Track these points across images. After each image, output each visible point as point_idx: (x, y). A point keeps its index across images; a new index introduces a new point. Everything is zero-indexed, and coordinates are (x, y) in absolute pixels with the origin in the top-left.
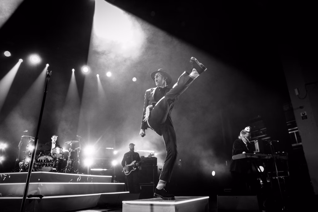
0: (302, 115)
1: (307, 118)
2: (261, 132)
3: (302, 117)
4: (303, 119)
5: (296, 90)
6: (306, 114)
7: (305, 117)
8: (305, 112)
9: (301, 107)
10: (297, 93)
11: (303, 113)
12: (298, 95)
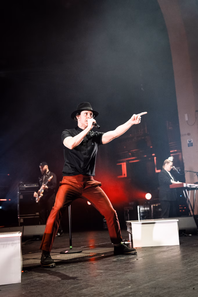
0: (188, 142)
1: (192, 146)
2: (130, 154)
3: (188, 144)
4: (189, 146)
5: (186, 116)
6: (192, 142)
7: (190, 145)
8: (192, 140)
9: (189, 134)
10: (187, 119)
11: (190, 140)
12: (187, 121)
